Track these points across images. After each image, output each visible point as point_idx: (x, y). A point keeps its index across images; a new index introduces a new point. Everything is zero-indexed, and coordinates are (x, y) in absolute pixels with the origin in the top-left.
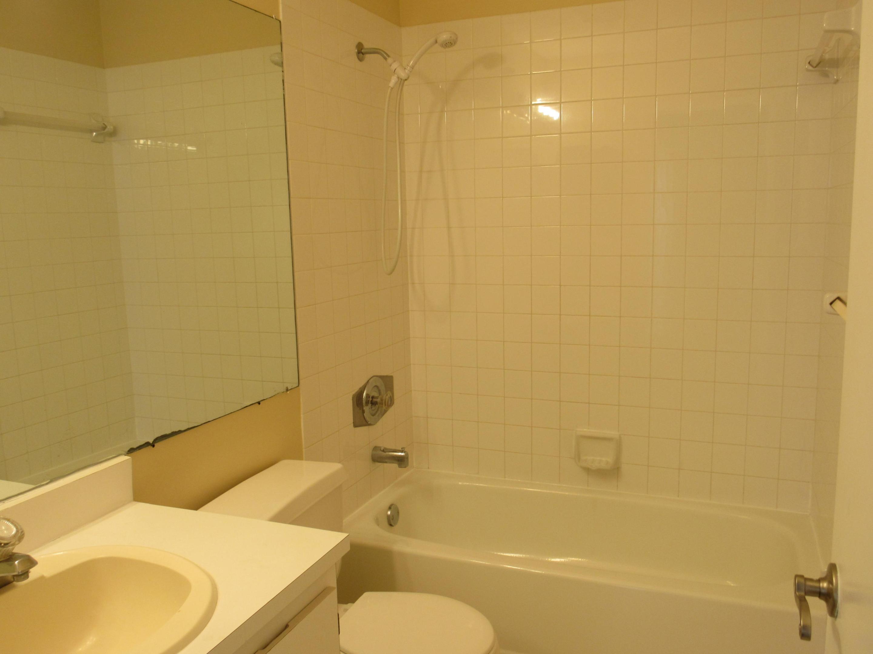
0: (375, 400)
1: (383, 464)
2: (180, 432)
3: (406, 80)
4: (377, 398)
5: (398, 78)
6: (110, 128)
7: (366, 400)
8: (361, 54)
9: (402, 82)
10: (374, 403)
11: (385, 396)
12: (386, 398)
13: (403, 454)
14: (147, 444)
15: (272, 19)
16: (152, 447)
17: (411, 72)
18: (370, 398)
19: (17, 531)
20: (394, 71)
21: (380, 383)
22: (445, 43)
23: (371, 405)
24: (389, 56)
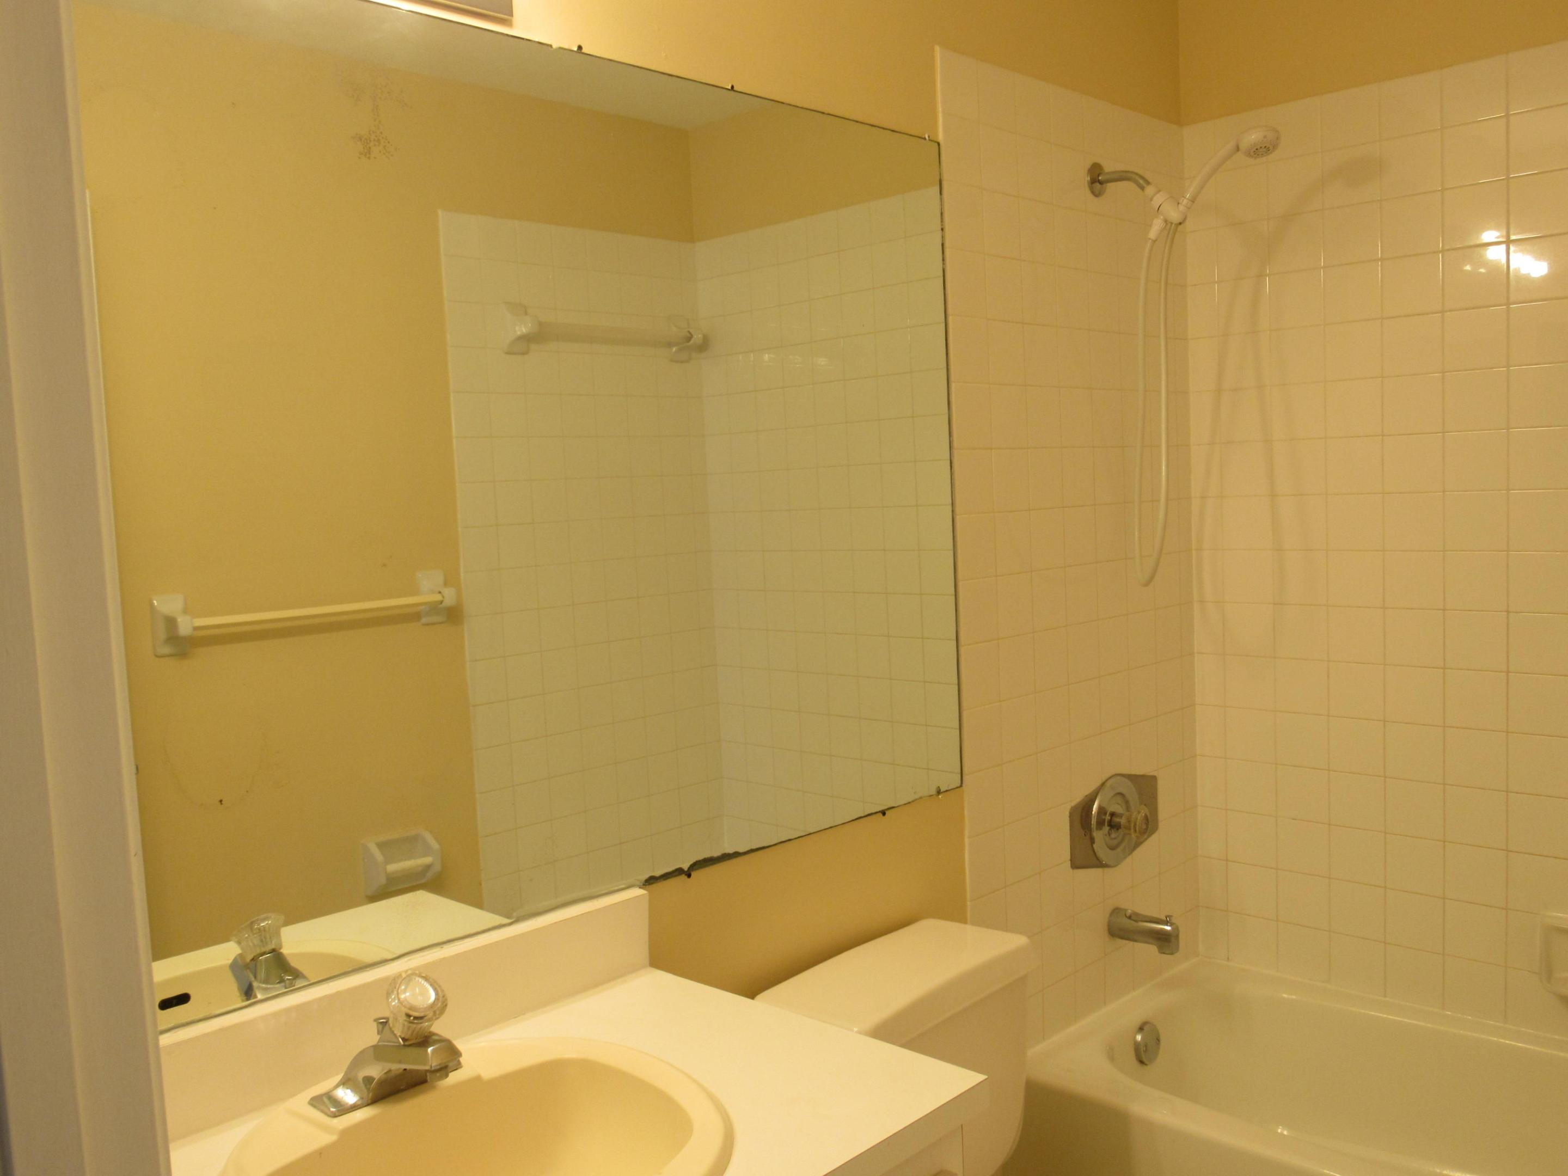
0: (1116, 820)
1: (1132, 943)
2: (736, 855)
3: (1180, 224)
4: (1121, 816)
5: (1166, 221)
6: (697, 338)
7: (1097, 819)
8: (1098, 184)
9: (1174, 229)
10: (1114, 826)
11: (1135, 814)
12: (1137, 819)
13: (1168, 928)
14: (679, 872)
15: (923, 141)
16: (686, 877)
17: (1189, 208)
18: (1107, 815)
19: (437, 999)
20: (1157, 209)
21: (1128, 789)
22: (1259, 147)
23: (1110, 829)
24: (1148, 183)
